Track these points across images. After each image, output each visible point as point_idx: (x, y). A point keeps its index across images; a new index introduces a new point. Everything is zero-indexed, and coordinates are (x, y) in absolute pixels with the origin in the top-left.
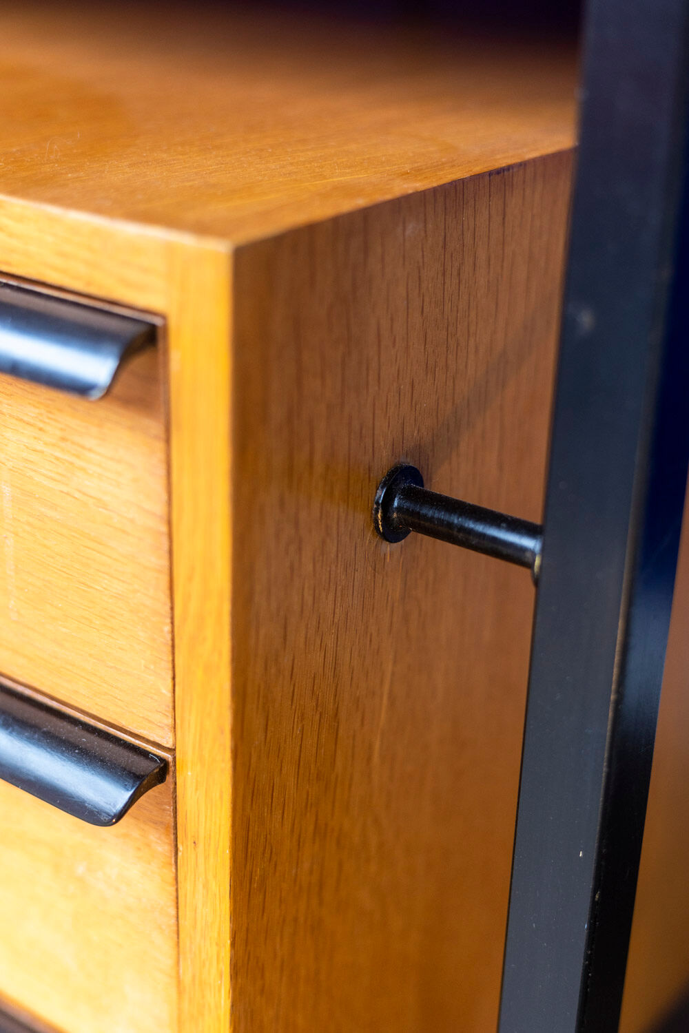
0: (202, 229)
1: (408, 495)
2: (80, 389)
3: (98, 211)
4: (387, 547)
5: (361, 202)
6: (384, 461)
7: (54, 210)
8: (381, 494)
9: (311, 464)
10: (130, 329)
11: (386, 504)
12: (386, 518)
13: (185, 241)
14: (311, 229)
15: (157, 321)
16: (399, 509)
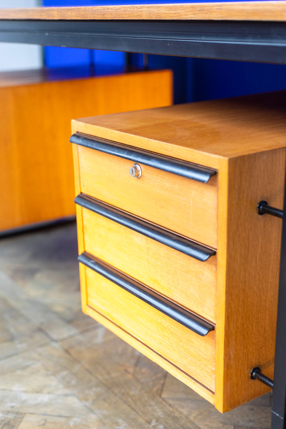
0: (224, 156)
1: (264, 206)
2: (203, 182)
3: (209, 152)
4: (260, 216)
5: (254, 152)
6: (259, 200)
7: (201, 152)
8: (258, 205)
9: (243, 197)
10: (211, 172)
11: (259, 207)
12: (259, 210)
13: (221, 157)
14: (244, 156)
15: (217, 171)
16: (262, 209)
